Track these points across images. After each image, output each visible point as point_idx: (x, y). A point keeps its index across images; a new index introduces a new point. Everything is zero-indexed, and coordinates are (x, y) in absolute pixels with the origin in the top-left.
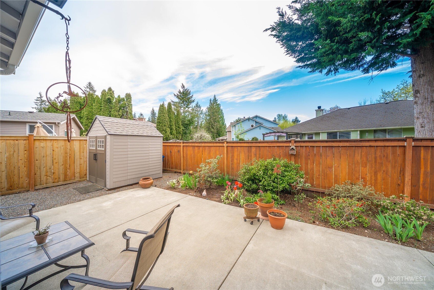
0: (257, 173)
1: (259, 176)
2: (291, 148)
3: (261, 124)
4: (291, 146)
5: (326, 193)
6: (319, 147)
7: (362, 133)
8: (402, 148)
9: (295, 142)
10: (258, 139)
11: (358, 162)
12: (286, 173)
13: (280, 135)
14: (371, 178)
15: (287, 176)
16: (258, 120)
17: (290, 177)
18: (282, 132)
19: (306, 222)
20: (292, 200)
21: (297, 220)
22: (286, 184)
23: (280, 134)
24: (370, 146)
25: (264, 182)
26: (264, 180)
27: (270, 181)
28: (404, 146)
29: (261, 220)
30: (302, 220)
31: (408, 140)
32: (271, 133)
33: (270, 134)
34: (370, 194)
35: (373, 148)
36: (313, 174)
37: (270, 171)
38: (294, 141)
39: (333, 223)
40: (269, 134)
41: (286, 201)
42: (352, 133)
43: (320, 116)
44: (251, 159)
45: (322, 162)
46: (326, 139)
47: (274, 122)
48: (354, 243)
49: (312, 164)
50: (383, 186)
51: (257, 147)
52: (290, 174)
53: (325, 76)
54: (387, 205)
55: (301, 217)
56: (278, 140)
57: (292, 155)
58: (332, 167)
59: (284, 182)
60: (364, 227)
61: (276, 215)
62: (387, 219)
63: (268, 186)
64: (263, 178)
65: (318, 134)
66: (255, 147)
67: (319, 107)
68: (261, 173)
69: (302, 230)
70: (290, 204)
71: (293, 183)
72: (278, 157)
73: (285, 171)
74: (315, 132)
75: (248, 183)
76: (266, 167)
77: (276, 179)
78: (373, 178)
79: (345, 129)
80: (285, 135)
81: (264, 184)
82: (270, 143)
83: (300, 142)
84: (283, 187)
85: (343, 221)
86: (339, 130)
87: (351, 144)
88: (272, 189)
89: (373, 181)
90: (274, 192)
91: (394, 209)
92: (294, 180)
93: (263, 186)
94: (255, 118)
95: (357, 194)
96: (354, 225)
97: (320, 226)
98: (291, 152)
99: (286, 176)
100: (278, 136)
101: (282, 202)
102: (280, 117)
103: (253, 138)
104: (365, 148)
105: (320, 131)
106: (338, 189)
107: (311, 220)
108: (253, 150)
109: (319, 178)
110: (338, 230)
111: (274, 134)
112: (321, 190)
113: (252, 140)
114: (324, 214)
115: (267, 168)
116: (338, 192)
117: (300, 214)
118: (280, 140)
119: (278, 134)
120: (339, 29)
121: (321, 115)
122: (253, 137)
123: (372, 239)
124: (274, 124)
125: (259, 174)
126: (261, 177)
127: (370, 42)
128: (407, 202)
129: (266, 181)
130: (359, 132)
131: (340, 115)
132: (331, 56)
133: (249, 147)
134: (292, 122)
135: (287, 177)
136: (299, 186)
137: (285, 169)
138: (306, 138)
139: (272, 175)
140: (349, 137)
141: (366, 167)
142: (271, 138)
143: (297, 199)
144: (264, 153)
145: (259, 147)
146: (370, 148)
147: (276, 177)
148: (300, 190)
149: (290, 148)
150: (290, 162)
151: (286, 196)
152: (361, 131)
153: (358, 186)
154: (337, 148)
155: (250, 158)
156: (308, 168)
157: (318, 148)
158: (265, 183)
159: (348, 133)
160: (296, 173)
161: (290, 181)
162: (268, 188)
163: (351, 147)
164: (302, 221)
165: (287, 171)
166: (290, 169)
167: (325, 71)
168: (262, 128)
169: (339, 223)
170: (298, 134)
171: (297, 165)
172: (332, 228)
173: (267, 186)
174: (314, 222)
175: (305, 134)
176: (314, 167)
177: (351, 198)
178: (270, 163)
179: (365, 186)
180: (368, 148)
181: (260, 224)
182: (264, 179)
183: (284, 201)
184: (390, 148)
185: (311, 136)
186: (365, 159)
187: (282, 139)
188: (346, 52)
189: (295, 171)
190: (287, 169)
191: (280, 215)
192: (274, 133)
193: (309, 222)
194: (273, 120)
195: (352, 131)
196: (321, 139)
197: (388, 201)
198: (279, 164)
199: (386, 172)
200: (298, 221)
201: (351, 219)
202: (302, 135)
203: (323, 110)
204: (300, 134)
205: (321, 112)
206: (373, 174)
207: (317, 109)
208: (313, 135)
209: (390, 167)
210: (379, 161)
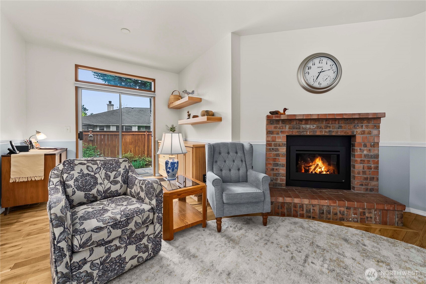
2: (89, 136)
6: (109, 135)
7: (139, 127)
8: (144, 135)
11: (128, 143)
14: (133, 150)
24: (133, 135)
28: (145, 135)
31: (146, 132)
36: (105, 152)
42: (134, 127)
43: (110, 110)
46: (116, 130)
52: (89, 152)
58: (116, 146)
65: (108, 126)
67: (110, 102)
74: (106, 124)
78: (134, 150)
79: (129, 124)
83: (96, 132)
86: (124, 125)
89: (134, 151)
98: (89, 139)
104: (131, 135)
105: (110, 124)
109: (108, 154)
121: (112, 110)
130: (137, 127)
131: (126, 113)
138: (98, 129)
141: (131, 145)
150: (89, 145)
152: (138, 126)
156: (102, 148)
160: (93, 151)
166: (89, 149)
175: (97, 126)
176: (105, 148)
184: (140, 135)
185: (102, 128)
186: (131, 141)
195: (133, 126)
196: (111, 130)
199: (139, 146)
202: (94, 127)
203: (113, 105)
204: (91, 126)
205: (112, 107)
206: (134, 148)
207: (108, 103)
208: (104, 127)
209: (140, 143)
210: (136, 141)
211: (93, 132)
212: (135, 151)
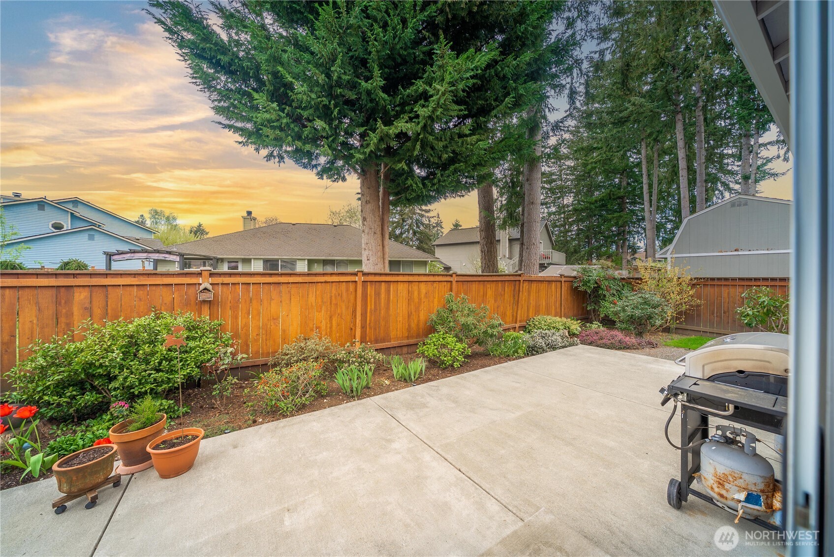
0: (98, 360)
1: (106, 366)
2: (202, 287)
3: (94, 225)
4: (201, 284)
5: (269, 363)
6: (259, 285)
8: (354, 283)
9: (210, 274)
10: (86, 266)
11: (312, 305)
12: (192, 344)
13: (164, 259)
14: (326, 327)
15: (193, 349)
16: (81, 211)
17: (202, 350)
18: (170, 253)
19: (240, 429)
20: (204, 399)
21: (223, 432)
22: (193, 368)
23: (164, 255)
24: (326, 282)
25: (126, 378)
26: (126, 374)
27: (146, 371)
28: (356, 282)
29: (124, 480)
30: (233, 427)
31: (358, 274)
32: (134, 252)
33: (132, 255)
34: (327, 348)
35: (328, 285)
36: (247, 335)
37: (147, 345)
38: (209, 272)
39: (285, 409)
40: (129, 255)
41: (190, 405)
42: (298, 262)
43: (250, 228)
44: (69, 325)
45: (263, 310)
46: (262, 271)
47: (140, 225)
48: (315, 424)
49: (246, 316)
50: (338, 335)
51: (93, 288)
52: (202, 343)
53: (264, 162)
54: (344, 358)
55: (229, 424)
56: (157, 270)
57: (204, 302)
58: (279, 317)
59: (188, 365)
60: (322, 396)
61: (173, 445)
62: (345, 374)
63: (140, 384)
64: (121, 368)
65: (247, 261)
66: (87, 289)
67: (249, 213)
68: (117, 355)
69: (235, 447)
70: (201, 407)
71: (209, 360)
72: (166, 310)
73: (188, 338)
74: (243, 257)
75: (60, 397)
76: (131, 337)
77: (164, 362)
78: (329, 326)
79: (289, 256)
80: (177, 259)
81: (127, 384)
82: (141, 278)
83: (222, 276)
84: (184, 375)
85: (299, 399)
86: (281, 257)
87: (304, 279)
88: (152, 389)
89: (328, 330)
90: (159, 395)
91: (349, 360)
92: (210, 353)
93: (123, 388)
94: (70, 206)
95: (313, 352)
96: (313, 399)
97: (265, 424)
98: (201, 297)
99: (191, 349)
100: (156, 262)
101: (183, 410)
102: (157, 217)
103: (66, 264)
104: (320, 284)
105: (251, 257)
106: (287, 352)
107: (249, 419)
108: (80, 296)
109: (257, 341)
110: (293, 416)
111: (145, 255)
112: (261, 360)
113: (61, 268)
114: (272, 400)
115: (136, 341)
116: (289, 356)
117: (226, 418)
118: (161, 269)
119: (156, 256)
120: (291, 96)
121: (252, 228)
122: (65, 261)
123: (333, 408)
124: (139, 230)
125: (110, 360)
126: (115, 367)
127: (327, 138)
128: (358, 348)
129: (132, 373)
130: (306, 262)
131: (282, 233)
132: (277, 132)
133: (63, 290)
134: (191, 233)
135: (193, 352)
136: (223, 364)
137: (187, 334)
138: (225, 268)
139: (153, 354)
140: (294, 269)
141: (320, 312)
142: (135, 264)
143: (218, 392)
144: (123, 304)
145: (104, 289)
146: (325, 284)
147: (166, 356)
148: (226, 370)
149: (199, 289)
150: (199, 317)
151: (189, 395)
152: (309, 261)
153: (313, 341)
154: (286, 285)
155: (63, 320)
156: (238, 325)
157: (256, 286)
158: (132, 379)
159: (293, 262)
160: (214, 338)
161: (202, 358)
162: (142, 388)
163: (304, 284)
164: (233, 430)
165: (194, 339)
166: (199, 333)
167: (264, 152)
168: (97, 237)
169: (293, 405)
170: (209, 259)
171: (216, 321)
172: (285, 416)
173: (137, 386)
174: (255, 422)
175: (222, 260)
176: (249, 322)
177: (305, 360)
178: (144, 327)
179: (320, 338)
180: (323, 284)
181: (122, 492)
182: (127, 369)
183: (187, 407)
184: (344, 283)
185: (233, 264)
186: (320, 300)
187: (167, 268)
188: (298, 137)
189: (211, 335)
190: (193, 334)
191: (185, 439)
192: (146, 252)
193: (246, 425)
194: (137, 219)
195: (298, 259)
196: (252, 270)
197: (344, 352)
198: (173, 324)
199: (340, 315)
200: (226, 433)
201: (307, 392)
202: (217, 262)
203: (255, 219)
204: (212, 259)
205: (252, 222)
206: (328, 320)
207: (245, 214)
208: (237, 262)
209: (344, 307)
210: (334, 302)
211: (212, 275)
212: (331, 328)
